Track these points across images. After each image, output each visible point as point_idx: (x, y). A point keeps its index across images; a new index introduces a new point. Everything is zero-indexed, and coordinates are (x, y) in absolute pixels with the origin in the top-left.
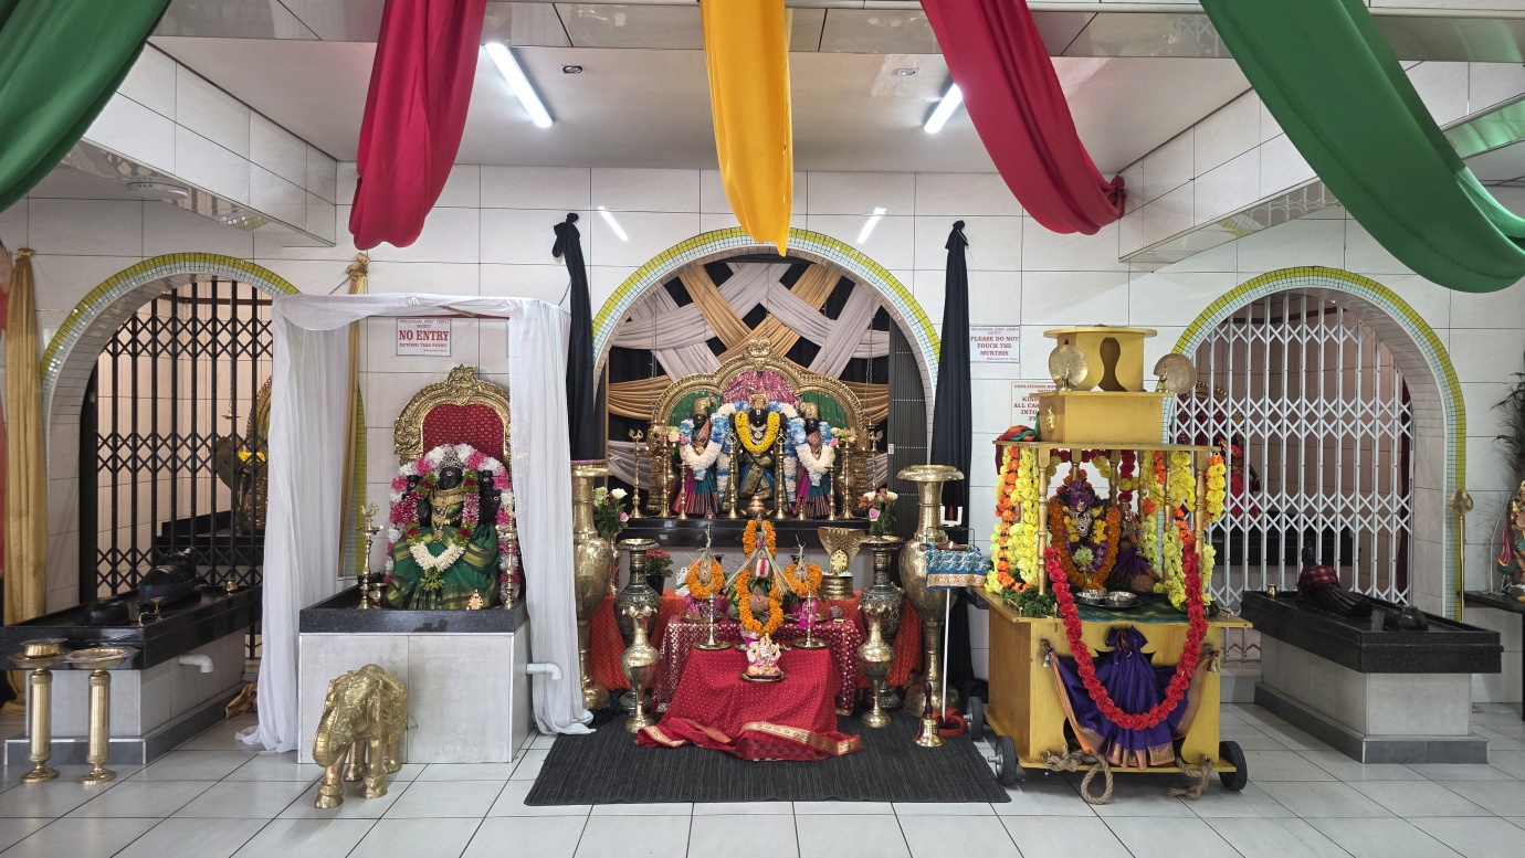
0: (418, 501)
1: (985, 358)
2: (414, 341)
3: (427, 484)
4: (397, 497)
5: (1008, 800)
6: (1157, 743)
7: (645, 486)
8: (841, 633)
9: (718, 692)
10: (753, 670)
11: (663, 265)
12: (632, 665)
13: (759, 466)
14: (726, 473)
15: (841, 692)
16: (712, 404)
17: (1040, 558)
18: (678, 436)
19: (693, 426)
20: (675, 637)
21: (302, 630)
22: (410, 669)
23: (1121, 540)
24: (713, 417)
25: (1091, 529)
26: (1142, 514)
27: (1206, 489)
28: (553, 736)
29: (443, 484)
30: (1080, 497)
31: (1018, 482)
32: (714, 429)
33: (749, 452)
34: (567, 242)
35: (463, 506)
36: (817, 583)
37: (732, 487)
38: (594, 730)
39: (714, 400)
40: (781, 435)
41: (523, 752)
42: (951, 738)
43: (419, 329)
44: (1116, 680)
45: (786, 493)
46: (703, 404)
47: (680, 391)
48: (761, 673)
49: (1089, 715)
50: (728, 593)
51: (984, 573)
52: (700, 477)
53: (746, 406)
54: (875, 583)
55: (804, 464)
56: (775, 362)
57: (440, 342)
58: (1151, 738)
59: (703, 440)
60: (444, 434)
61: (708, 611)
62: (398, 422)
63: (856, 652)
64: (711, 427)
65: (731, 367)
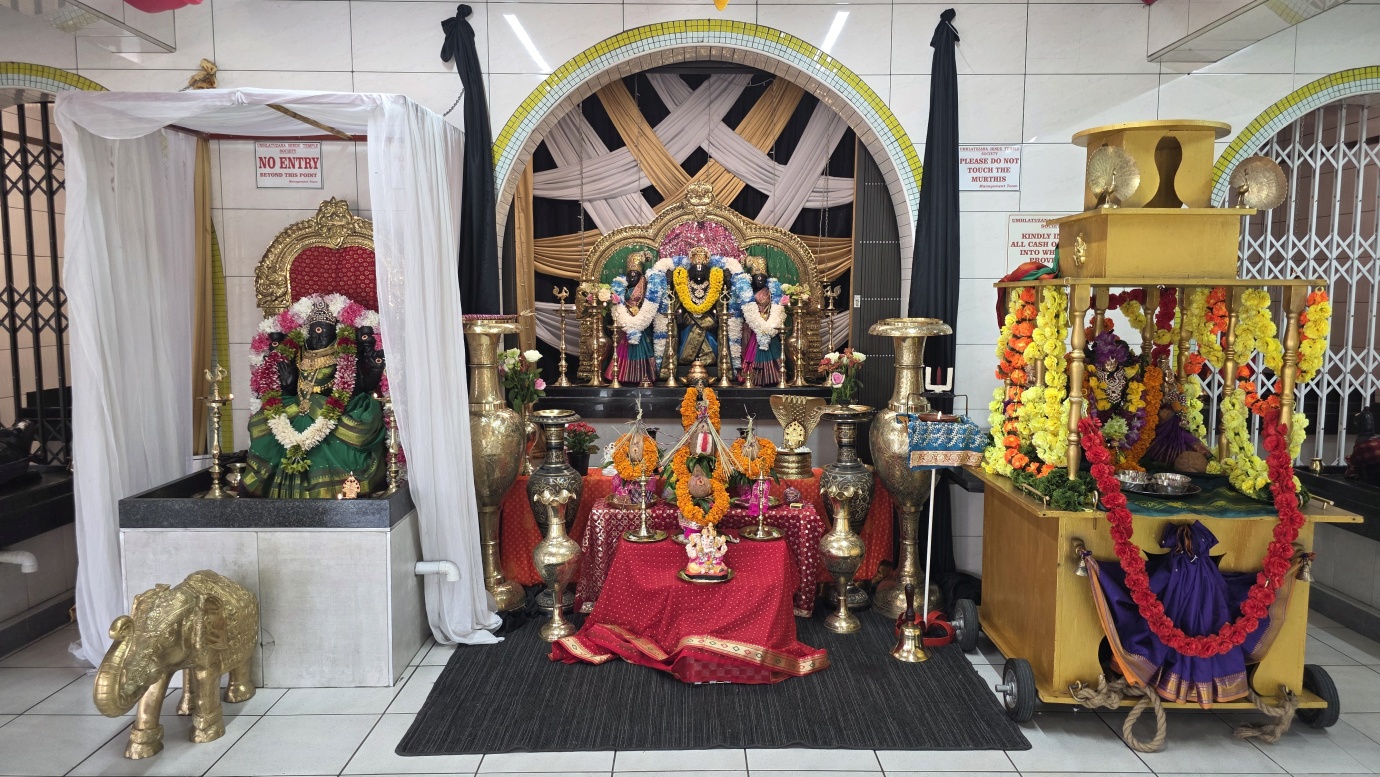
0: (279, 364)
1: (976, 186)
2: (277, 169)
3: (292, 344)
4: (258, 360)
5: (1026, 746)
6: (1226, 673)
7: (574, 351)
8: (799, 520)
9: (652, 595)
10: (693, 568)
11: (578, 71)
12: (546, 562)
13: (701, 328)
14: (664, 336)
15: (799, 589)
16: (647, 259)
17: (1071, 432)
18: (609, 295)
19: (626, 284)
20: (600, 525)
21: (122, 525)
22: (261, 573)
23: (1162, 407)
24: (649, 273)
25: (1124, 394)
26: (1183, 374)
27: (1301, 337)
28: (452, 646)
29: (313, 344)
30: (1111, 352)
31: (1036, 333)
32: (649, 286)
33: (689, 313)
34: (459, 43)
35: (336, 370)
36: (770, 462)
37: (671, 351)
38: (502, 639)
39: (650, 255)
40: (725, 292)
41: (412, 669)
42: (936, 648)
43: (283, 156)
44: (1174, 591)
45: (731, 358)
46: (637, 259)
47: (612, 245)
48: (703, 572)
49: (1138, 638)
50: (663, 472)
51: (981, 449)
52: (634, 341)
53: (685, 261)
54: (840, 461)
55: (751, 325)
56: (718, 211)
57: (308, 171)
58: (1220, 668)
59: (637, 299)
60: (315, 283)
61: (640, 495)
62: (259, 268)
63: (818, 542)
64: (646, 283)
65: (668, 217)
